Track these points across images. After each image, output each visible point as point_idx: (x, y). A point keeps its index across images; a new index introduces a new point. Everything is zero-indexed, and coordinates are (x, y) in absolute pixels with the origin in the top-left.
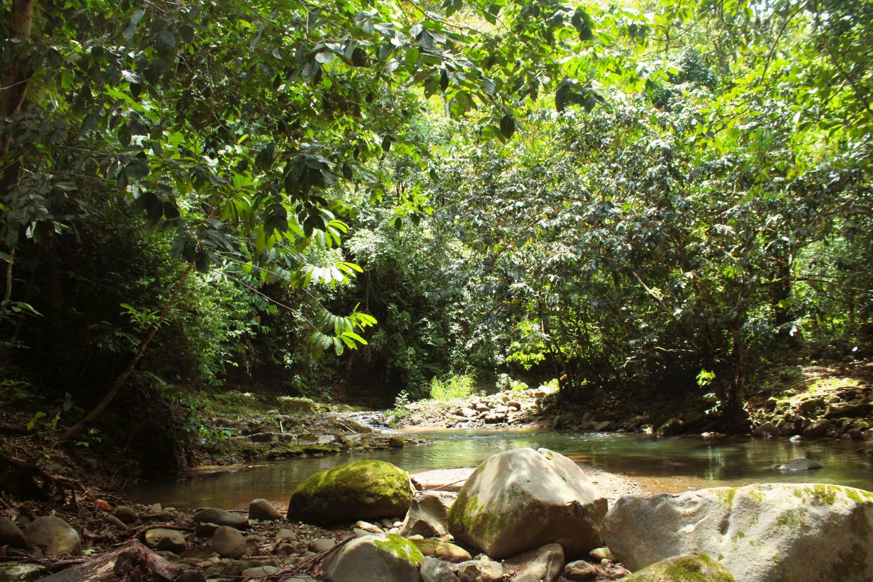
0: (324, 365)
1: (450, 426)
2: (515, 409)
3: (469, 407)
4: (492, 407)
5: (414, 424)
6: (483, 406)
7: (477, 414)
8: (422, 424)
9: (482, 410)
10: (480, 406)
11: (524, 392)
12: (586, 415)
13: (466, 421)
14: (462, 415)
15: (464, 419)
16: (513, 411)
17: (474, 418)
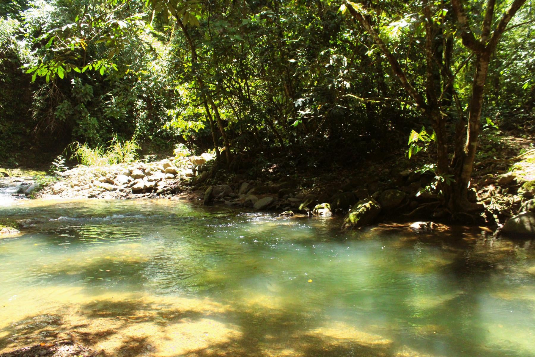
0: (13, 133)
1: (92, 196)
2: (172, 176)
3: (125, 174)
4: (149, 174)
5: (54, 193)
6: (140, 173)
7: (129, 181)
8: (64, 193)
9: (137, 177)
10: (136, 172)
11: (187, 159)
12: (245, 186)
13: (114, 190)
14: (112, 183)
15: (113, 187)
16: (169, 178)
17: (122, 187)
